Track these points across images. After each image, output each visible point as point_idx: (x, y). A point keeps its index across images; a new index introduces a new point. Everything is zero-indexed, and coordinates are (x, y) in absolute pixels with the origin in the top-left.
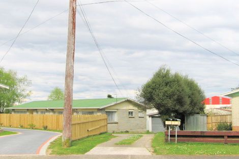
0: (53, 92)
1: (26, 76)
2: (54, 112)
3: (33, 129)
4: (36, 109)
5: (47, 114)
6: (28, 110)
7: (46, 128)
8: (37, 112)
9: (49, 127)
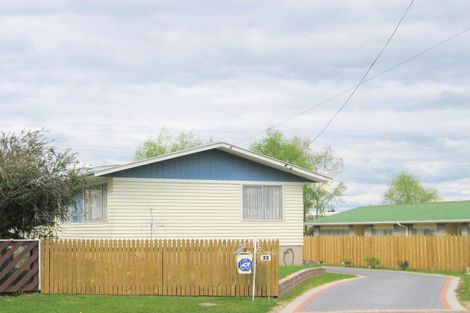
0: (394, 183)
1: (330, 149)
2: (415, 231)
3: (374, 267)
4: (372, 225)
5: (397, 234)
6: (351, 226)
7: (404, 266)
8: (374, 231)
9: (412, 263)
